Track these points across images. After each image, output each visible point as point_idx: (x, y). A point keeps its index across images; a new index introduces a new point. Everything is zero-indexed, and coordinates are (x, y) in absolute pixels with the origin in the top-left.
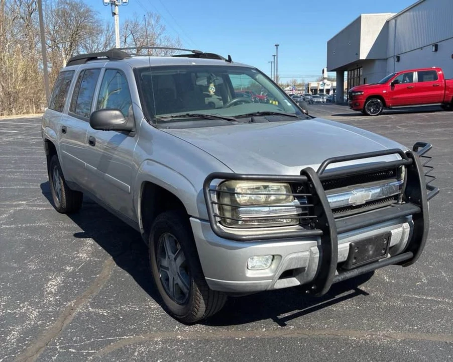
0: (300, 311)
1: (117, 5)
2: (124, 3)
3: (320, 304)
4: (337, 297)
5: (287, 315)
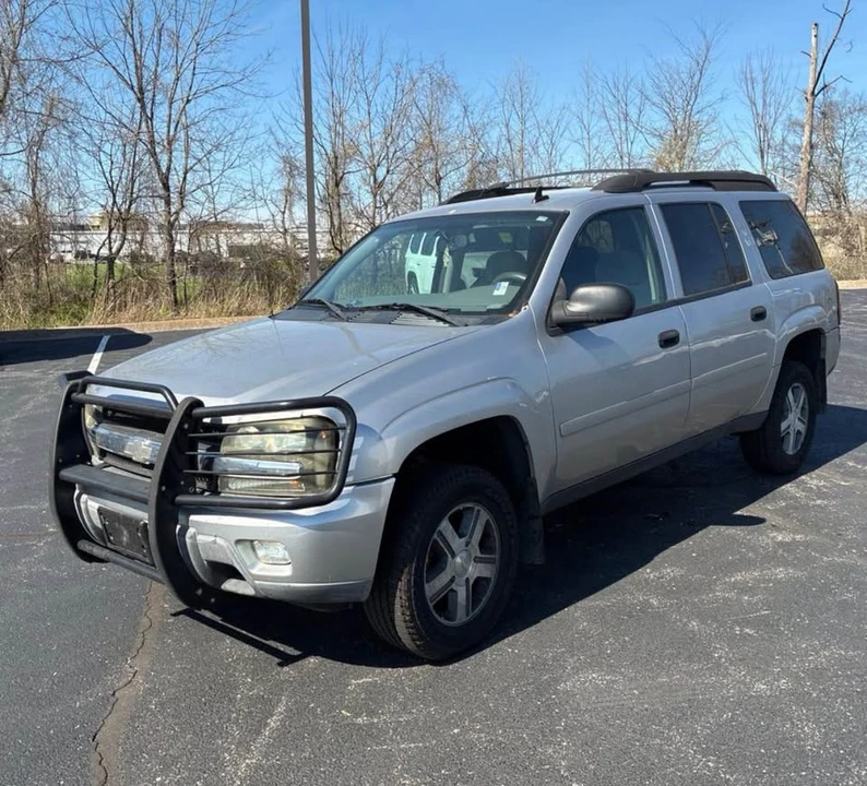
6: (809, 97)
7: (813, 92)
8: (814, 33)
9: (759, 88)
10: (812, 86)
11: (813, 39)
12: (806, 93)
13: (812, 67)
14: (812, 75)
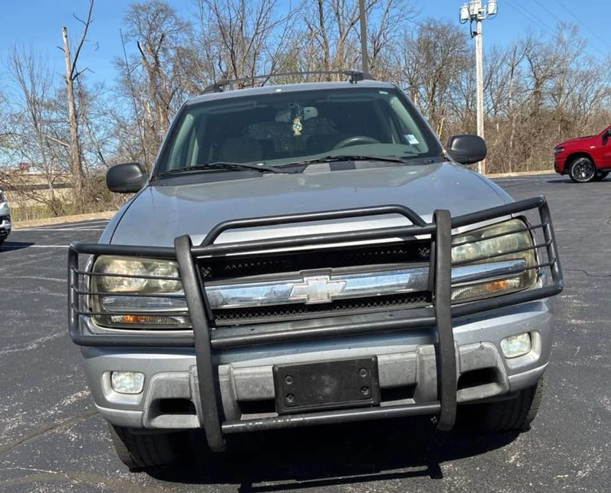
0: (297, 482)
1: (480, 20)
2: (490, 15)
3: (341, 478)
4: (383, 472)
5: (268, 484)
6: (69, 81)
7: (71, 77)
8: (64, 34)
9: (26, 72)
10: (69, 73)
11: (65, 39)
12: (65, 78)
13: (67, 59)
14: (67, 65)
